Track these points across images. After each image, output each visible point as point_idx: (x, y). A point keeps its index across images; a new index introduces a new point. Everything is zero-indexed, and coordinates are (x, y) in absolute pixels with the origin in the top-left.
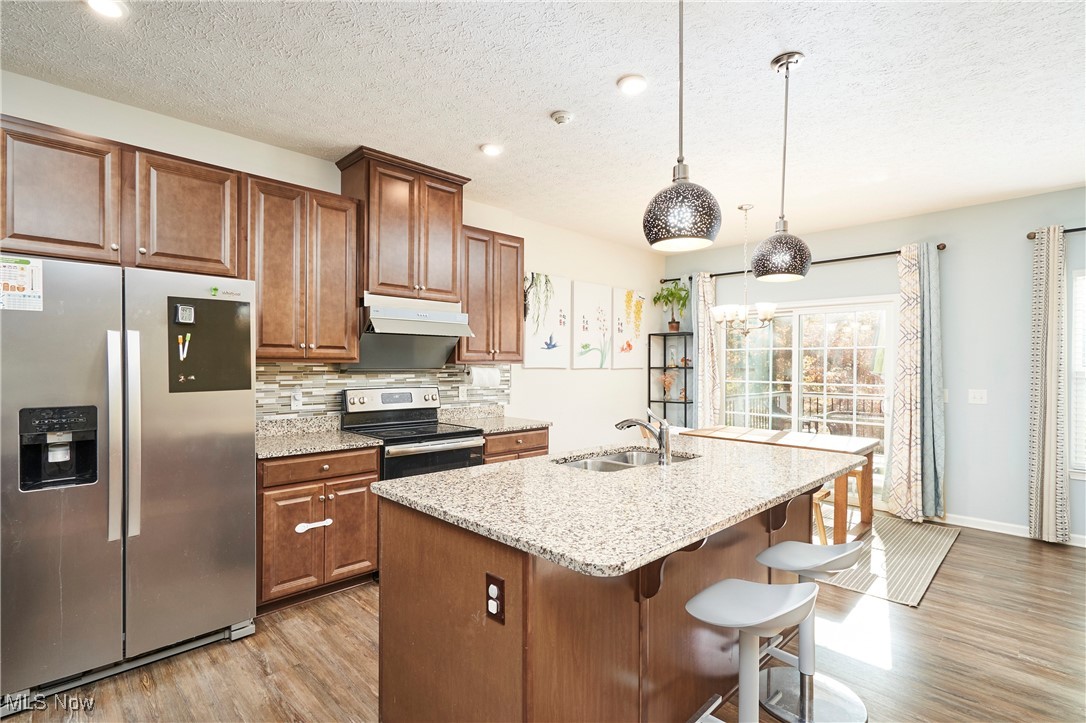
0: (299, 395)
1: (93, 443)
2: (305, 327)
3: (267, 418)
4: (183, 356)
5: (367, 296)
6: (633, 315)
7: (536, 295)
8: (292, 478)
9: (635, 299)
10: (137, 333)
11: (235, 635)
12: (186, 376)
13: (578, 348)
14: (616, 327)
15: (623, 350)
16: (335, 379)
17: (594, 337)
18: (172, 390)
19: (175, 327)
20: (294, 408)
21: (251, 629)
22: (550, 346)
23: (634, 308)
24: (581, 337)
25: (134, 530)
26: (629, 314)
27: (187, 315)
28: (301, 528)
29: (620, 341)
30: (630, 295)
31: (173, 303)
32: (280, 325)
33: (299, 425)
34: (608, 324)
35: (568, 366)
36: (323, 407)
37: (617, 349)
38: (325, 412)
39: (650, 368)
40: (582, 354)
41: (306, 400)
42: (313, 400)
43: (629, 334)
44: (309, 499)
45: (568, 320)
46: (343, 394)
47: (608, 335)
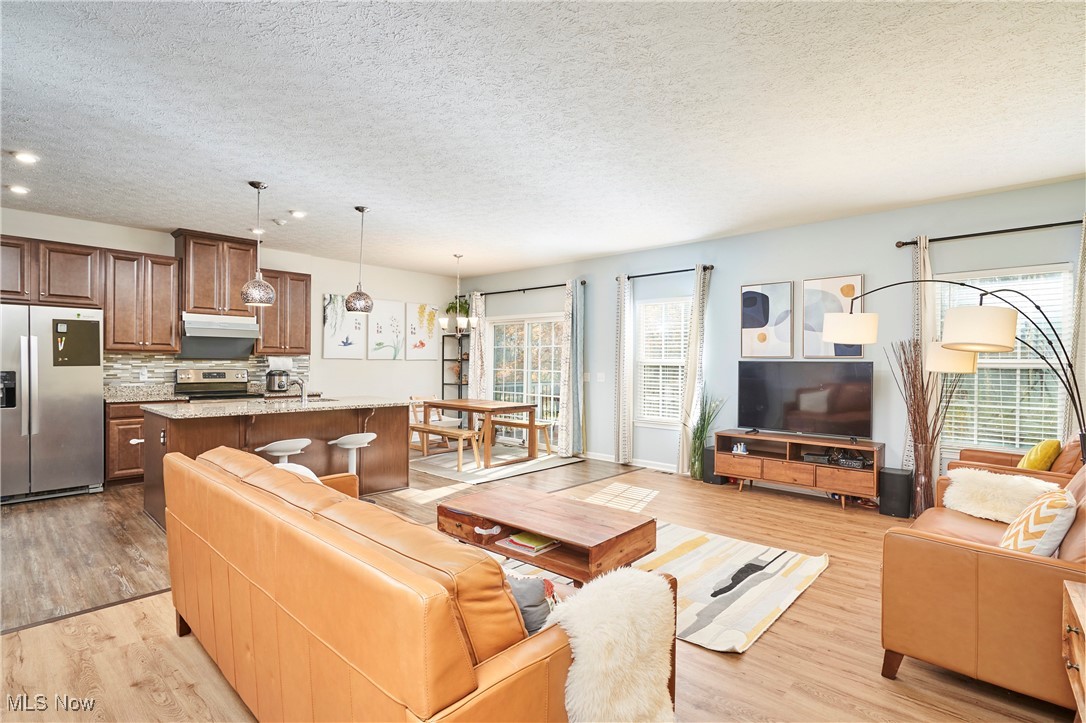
0: (145, 371)
1: (14, 389)
2: (144, 333)
3: (123, 385)
4: (61, 348)
5: (184, 313)
6: (425, 323)
7: (334, 309)
8: (127, 414)
9: (428, 310)
10: (36, 338)
11: (91, 491)
12: (61, 359)
13: (372, 345)
14: (409, 331)
15: (416, 346)
16: (171, 363)
17: (388, 337)
18: (54, 365)
19: (56, 334)
20: (141, 379)
21: (101, 489)
22: (346, 344)
23: (426, 317)
24: (374, 338)
25: (34, 431)
26: (421, 322)
27: (62, 328)
28: (134, 442)
29: (413, 340)
30: (422, 308)
31: (56, 323)
32: (126, 332)
33: (145, 390)
34: (402, 329)
35: (363, 356)
36: (162, 380)
37: (410, 346)
38: (164, 383)
39: (443, 360)
40: (375, 349)
41: (150, 375)
42: (155, 375)
43: (422, 334)
44: (139, 426)
45: (363, 327)
46: (176, 372)
47: (401, 336)
